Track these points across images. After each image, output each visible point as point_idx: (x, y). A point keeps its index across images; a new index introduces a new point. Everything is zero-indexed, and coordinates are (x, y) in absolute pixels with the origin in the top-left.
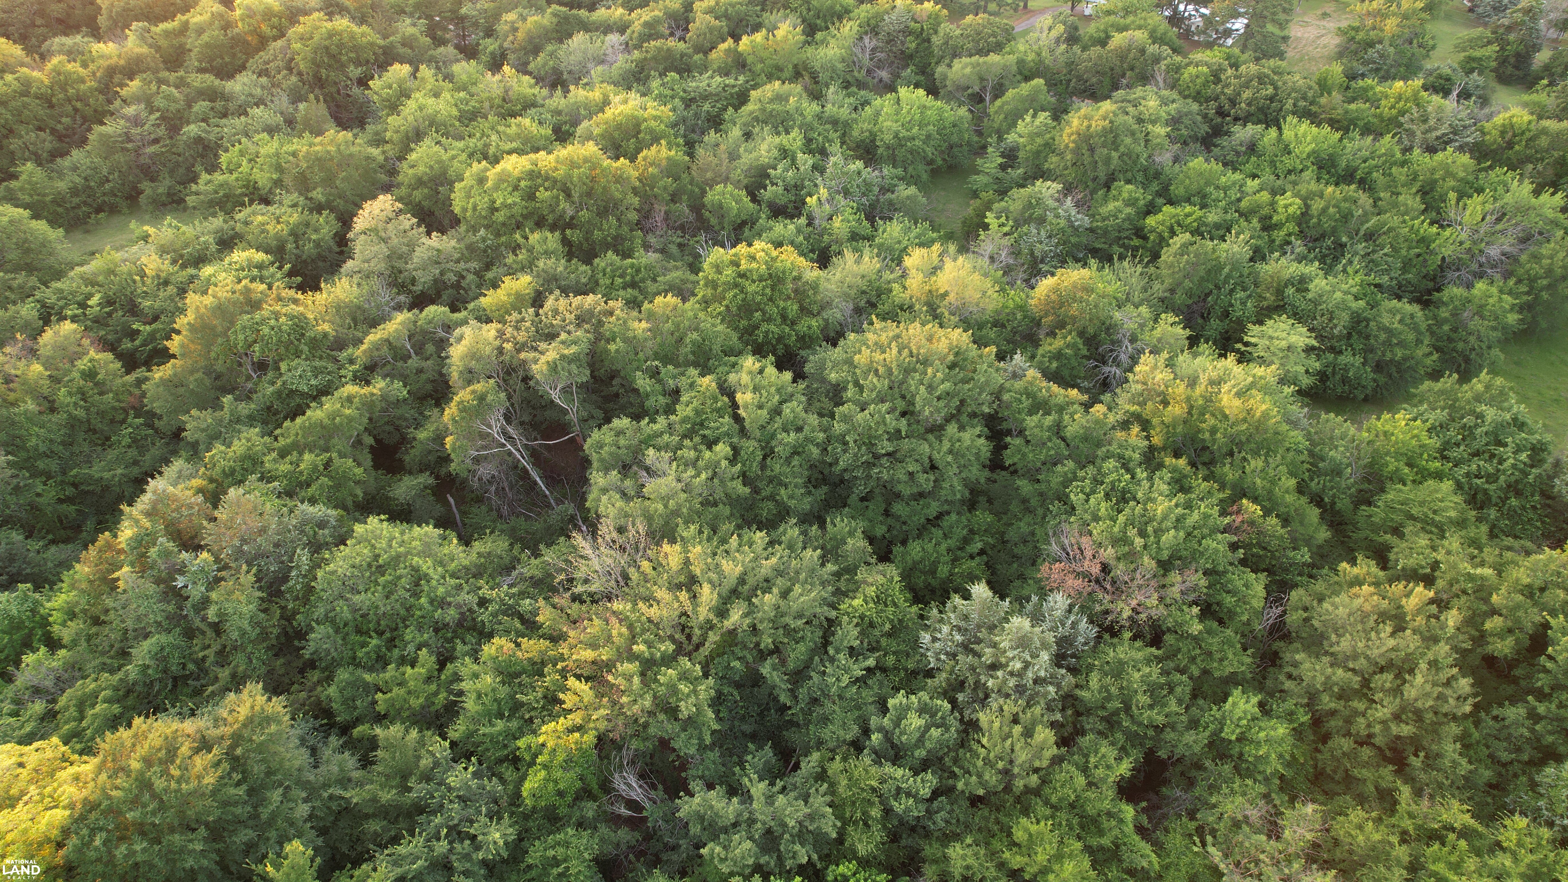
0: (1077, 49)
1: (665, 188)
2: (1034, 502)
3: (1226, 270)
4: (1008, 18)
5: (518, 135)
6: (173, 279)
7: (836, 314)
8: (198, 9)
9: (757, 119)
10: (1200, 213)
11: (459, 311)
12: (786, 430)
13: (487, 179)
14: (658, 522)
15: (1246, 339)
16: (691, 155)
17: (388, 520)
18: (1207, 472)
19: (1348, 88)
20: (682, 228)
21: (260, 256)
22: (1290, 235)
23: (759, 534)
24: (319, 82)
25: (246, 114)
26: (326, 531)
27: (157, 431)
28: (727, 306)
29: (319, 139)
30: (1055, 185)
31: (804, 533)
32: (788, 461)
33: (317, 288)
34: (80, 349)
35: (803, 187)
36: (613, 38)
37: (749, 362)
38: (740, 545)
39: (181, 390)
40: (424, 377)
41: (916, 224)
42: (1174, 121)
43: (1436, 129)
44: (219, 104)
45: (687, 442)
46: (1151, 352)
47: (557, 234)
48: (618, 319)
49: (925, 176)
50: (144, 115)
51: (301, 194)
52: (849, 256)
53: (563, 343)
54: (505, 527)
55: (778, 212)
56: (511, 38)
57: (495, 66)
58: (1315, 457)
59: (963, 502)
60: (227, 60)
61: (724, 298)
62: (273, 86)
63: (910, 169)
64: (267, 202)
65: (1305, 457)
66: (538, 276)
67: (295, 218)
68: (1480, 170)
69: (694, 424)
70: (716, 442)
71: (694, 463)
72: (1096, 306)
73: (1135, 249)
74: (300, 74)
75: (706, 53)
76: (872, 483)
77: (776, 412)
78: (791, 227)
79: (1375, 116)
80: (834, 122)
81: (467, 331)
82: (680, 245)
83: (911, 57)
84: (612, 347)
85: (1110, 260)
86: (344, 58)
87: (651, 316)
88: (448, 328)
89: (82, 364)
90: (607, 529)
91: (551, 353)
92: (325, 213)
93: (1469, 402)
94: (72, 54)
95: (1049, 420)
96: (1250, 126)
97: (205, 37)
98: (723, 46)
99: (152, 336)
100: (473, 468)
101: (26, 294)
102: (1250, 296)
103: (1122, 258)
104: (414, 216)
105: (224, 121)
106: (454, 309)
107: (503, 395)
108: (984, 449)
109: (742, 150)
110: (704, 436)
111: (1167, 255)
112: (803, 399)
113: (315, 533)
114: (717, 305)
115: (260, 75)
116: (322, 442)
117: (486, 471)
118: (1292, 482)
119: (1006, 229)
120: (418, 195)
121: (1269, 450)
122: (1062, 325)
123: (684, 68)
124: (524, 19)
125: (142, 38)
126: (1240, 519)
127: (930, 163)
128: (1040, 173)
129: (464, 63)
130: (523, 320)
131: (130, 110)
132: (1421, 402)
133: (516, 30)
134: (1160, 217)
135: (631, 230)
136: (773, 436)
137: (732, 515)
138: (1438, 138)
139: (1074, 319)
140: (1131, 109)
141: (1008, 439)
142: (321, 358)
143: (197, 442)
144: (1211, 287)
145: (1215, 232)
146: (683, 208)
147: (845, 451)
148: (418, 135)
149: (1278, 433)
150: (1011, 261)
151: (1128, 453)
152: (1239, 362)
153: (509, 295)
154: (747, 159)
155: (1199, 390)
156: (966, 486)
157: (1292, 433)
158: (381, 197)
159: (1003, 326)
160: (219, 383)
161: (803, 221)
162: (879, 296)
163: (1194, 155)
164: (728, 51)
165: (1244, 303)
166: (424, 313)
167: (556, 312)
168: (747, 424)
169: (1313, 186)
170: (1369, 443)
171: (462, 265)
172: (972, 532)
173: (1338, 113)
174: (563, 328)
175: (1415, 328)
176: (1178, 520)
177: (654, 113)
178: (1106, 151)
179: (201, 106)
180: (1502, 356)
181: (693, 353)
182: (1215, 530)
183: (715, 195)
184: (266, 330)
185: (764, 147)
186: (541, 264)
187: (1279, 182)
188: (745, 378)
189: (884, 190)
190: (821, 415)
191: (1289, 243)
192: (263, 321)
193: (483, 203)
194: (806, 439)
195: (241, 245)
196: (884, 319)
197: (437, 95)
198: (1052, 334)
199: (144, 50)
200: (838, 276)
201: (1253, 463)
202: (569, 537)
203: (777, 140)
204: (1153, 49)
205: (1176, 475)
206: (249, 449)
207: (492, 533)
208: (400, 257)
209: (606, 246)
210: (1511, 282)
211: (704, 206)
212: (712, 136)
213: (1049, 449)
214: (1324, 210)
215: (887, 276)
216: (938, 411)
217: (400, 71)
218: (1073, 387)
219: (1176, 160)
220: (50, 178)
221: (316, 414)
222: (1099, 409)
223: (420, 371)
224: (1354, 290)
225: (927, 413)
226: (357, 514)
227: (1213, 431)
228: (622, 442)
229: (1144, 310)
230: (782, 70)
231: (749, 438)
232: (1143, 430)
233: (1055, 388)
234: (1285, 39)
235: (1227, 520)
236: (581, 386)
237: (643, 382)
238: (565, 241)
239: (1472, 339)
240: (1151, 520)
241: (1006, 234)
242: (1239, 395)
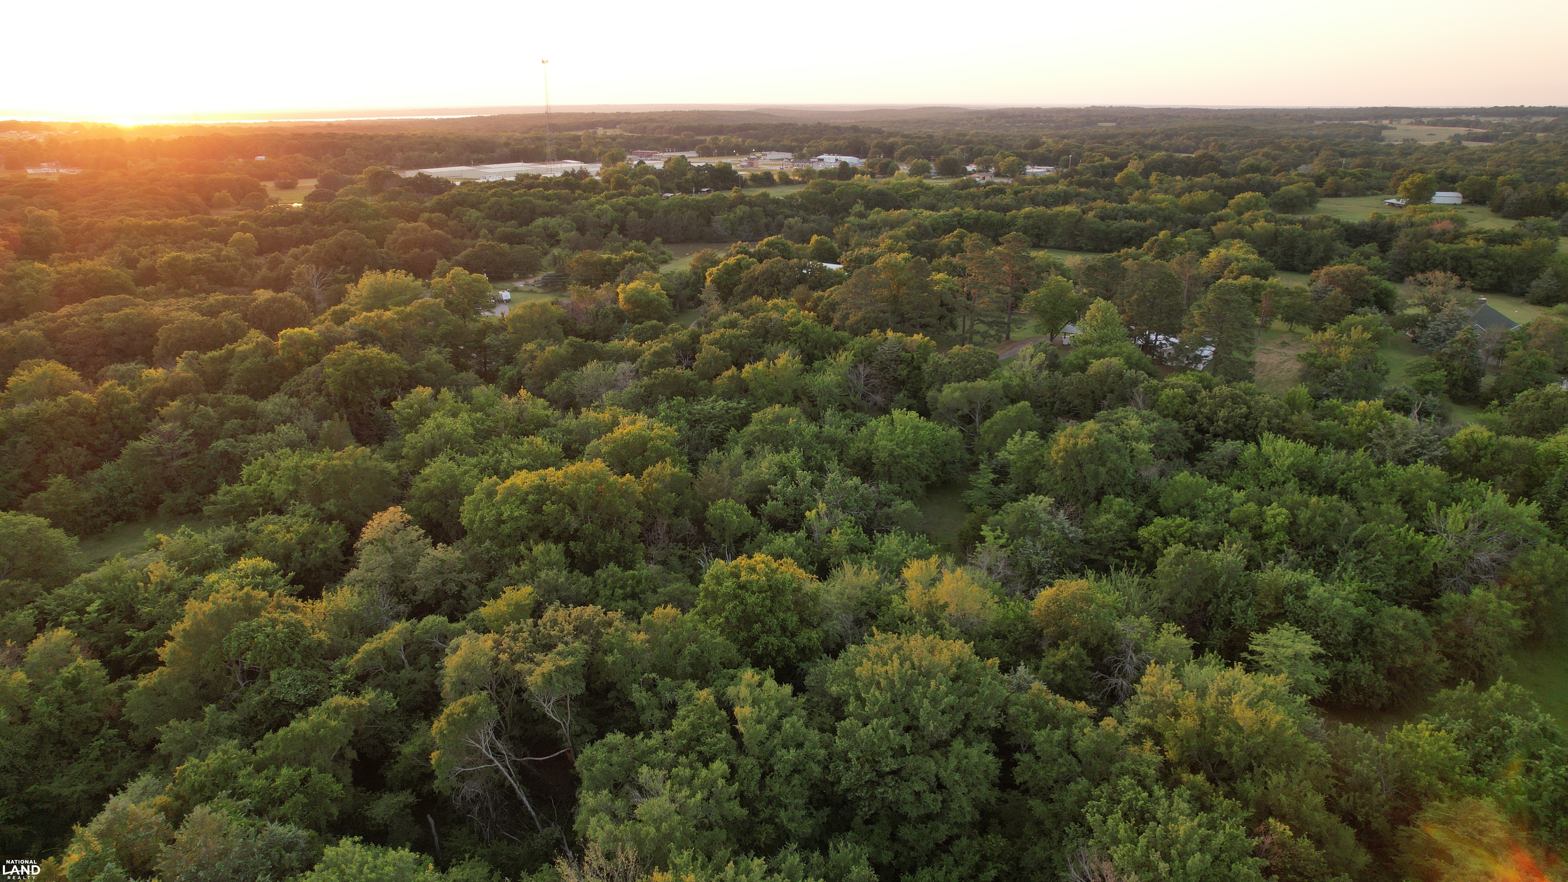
0: (1058, 374)
1: (668, 503)
2: (1048, 824)
3: (1223, 579)
4: (992, 348)
5: (529, 453)
6: (176, 586)
7: (835, 626)
8: (245, 339)
9: (758, 439)
10: (1190, 524)
11: (458, 621)
12: (786, 747)
13: (496, 493)
14: (649, 847)
15: (1251, 647)
16: (695, 472)
17: (362, 842)
18: (1227, 789)
19: (1315, 407)
20: (684, 540)
21: (266, 564)
22: (1281, 543)
23: (757, 861)
24: (345, 402)
25: (273, 430)
26: (294, 855)
27: (130, 743)
28: (727, 618)
29: (339, 453)
30: (1046, 499)
31: (805, 860)
32: (788, 779)
33: (317, 596)
34: (68, 656)
35: (802, 502)
36: (625, 366)
37: (749, 675)
38: (736, 874)
39: (163, 699)
40: (415, 688)
41: (913, 537)
42: (1157, 438)
43: (1404, 444)
44: (249, 422)
45: (683, 759)
46: (1156, 663)
47: (561, 545)
48: (617, 630)
49: (920, 492)
50: (178, 431)
51: (313, 505)
52: (848, 568)
53: (559, 654)
54: (485, 851)
55: (778, 525)
56: (529, 365)
57: (513, 389)
58: (1341, 772)
59: (973, 824)
60: (263, 382)
61: (724, 609)
62: (302, 405)
63: (906, 485)
64: (280, 512)
65: (1329, 770)
66: (539, 587)
67: (305, 527)
68: (1454, 481)
69: (691, 740)
70: (712, 759)
71: (690, 782)
72: (1097, 616)
73: (1131, 560)
74: (328, 395)
75: (711, 380)
76: (877, 804)
77: (776, 727)
78: (791, 540)
79: (1345, 432)
80: (832, 441)
81: (464, 642)
82: (682, 558)
83: (903, 383)
84: (609, 659)
85: (1107, 570)
86: (371, 381)
87: (650, 627)
88: (445, 638)
89: (67, 672)
90: (594, 855)
91: (547, 664)
92: (335, 523)
93: (1491, 711)
94: (122, 379)
95: (1058, 734)
96: (1229, 442)
97: (247, 364)
98: (727, 373)
99: (144, 643)
100: (456, 785)
101: (26, 600)
102: (1249, 604)
103: (1118, 568)
104: (421, 527)
105: (252, 437)
106: (453, 619)
107: (494, 708)
108: (993, 767)
109: (743, 467)
110: (700, 753)
111: (1162, 566)
112: (804, 713)
113: (281, 856)
114: (716, 616)
115: (291, 396)
116: (303, 755)
117: (470, 789)
118: (1319, 799)
119: (1002, 541)
120: (427, 507)
121: (1290, 764)
122: (1064, 636)
123: (690, 392)
124: (542, 348)
125: (190, 364)
126: (1268, 841)
127: (925, 478)
128: (1032, 488)
129: (483, 387)
130: (521, 630)
131: (166, 427)
132: (1442, 711)
133: (534, 358)
134: (1152, 528)
135: (634, 543)
136: (772, 753)
137: (728, 839)
138: (1407, 452)
139: (1076, 629)
140: (1114, 428)
141: (1017, 755)
142: (313, 667)
143: (170, 755)
144: (1211, 596)
145: (1208, 543)
146: (685, 523)
147: (847, 769)
148: (433, 451)
149: (1296, 745)
150: (1009, 573)
151: (1143, 769)
152: (1247, 671)
153: (508, 605)
154: (747, 476)
155: (1210, 700)
156: (975, 806)
157: (1312, 746)
158: (392, 509)
159: (1005, 637)
160: (204, 691)
161: (802, 534)
162: (879, 607)
163: (1179, 470)
164: (731, 378)
165: (1244, 612)
166: (422, 623)
167: (554, 622)
168: (745, 740)
169: (1297, 497)
170: (1394, 755)
171: (465, 575)
172: (984, 858)
173: (1310, 429)
174: (560, 639)
175: (1421, 634)
176: (1202, 842)
177: (660, 432)
178: (1093, 467)
179: (233, 423)
180: (1515, 663)
181: (692, 665)
182: (1244, 854)
183: (718, 508)
184: (261, 637)
185: (765, 464)
186: (543, 575)
187: (1264, 494)
188: (744, 691)
189: (881, 505)
190: (822, 730)
191: (1281, 551)
192: (260, 628)
193: (490, 515)
194: (807, 756)
195: (248, 553)
196: (885, 631)
197: (455, 415)
198: (1055, 645)
199: (190, 374)
200: (838, 587)
201: (1275, 778)
202: (553, 864)
203: (777, 458)
204: (1130, 373)
205: (1196, 792)
206: (224, 762)
207: (471, 858)
208: (404, 567)
209: (608, 558)
210: (1508, 588)
211: (706, 519)
212: (715, 454)
213: (1061, 765)
214: (1311, 520)
215: (887, 587)
216: (943, 725)
217: (423, 392)
218: (1080, 699)
219: (1162, 474)
220: (77, 489)
221: (300, 725)
222: (1108, 722)
223: (412, 682)
224: (1353, 596)
225: (932, 728)
226: (329, 835)
227: (1229, 744)
228: (615, 759)
229: (1145, 619)
230: (782, 395)
231: (747, 755)
232: (1157, 744)
233: (1062, 700)
234: (1251, 364)
235: (1255, 842)
236: (576, 699)
237: (639, 695)
238: (568, 553)
239: (1481, 645)
240: (1173, 843)
241: (1002, 546)
242: (1251, 705)
